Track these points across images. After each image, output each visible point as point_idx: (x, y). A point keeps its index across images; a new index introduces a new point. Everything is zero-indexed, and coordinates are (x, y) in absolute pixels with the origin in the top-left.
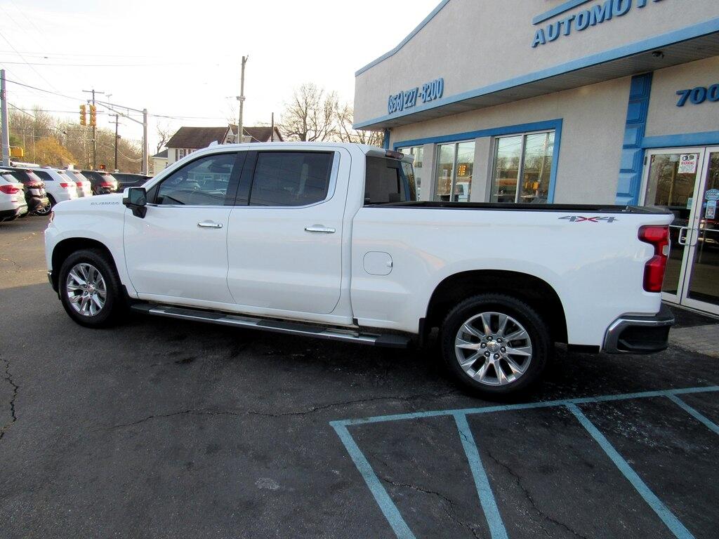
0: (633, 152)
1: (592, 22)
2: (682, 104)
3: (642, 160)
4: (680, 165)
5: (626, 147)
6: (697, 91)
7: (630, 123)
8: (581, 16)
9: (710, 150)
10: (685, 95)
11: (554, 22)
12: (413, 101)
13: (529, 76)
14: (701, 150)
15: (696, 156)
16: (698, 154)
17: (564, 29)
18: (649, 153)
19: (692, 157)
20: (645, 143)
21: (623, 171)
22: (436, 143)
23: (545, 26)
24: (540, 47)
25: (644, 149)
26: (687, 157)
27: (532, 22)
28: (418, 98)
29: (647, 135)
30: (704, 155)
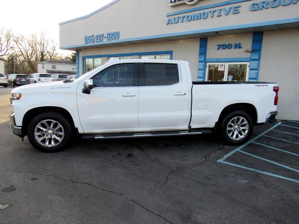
0: (203, 63)
1: (193, 19)
2: (218, 49)
3: (205, 66)
4: (219, 68)
5: (200, 62)
6: (224, 45)
7: (200, 54)
8: (188, 16)
9: (228, 63)
10: (220, 46)
11: (176, 16)
12: (101, 39)
13: (166, 35)
14: (225, 64)
15: (224, 65)
16: (225, 65)
17: (180, 20)
18: (208, 64)
19: (223, 66)
20: (206, 61)
21: (199, 70)
22: (108, 57)
23: (172, 18)
24: (170, 25)
25: (206, 63)
26: (221, 66)
27: (165, 15)
28: (104, 38)
29: (207, 58)
30: (227, 65)
